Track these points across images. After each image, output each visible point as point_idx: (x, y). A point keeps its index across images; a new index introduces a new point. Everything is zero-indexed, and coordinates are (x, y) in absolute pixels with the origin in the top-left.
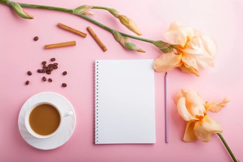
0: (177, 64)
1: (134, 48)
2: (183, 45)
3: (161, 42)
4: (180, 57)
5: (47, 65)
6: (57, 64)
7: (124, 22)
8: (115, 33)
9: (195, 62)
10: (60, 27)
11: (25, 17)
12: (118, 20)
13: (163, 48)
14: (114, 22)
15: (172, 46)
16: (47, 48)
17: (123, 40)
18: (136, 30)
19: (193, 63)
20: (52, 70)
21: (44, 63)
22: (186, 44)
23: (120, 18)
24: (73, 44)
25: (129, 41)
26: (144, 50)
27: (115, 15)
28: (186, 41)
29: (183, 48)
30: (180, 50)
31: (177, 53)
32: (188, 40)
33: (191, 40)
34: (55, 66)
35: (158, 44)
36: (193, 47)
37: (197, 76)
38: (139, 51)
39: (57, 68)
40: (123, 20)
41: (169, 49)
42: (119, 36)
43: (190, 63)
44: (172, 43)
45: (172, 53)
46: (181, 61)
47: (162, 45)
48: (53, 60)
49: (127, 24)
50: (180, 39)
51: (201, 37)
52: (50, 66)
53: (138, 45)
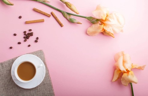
0: (100, 30)
1: (75, 21)
2: (104, 19)
3: (91, 17)
4: (102, 26)
5: (27, 33)
6: (33, 33)
7: (68, 6)
8: (64, 12)
9: (111, 29)
10: (35, 10)
11: (8, 4)
12: (65, 4)
13: (93, 21)
14: (63, 6)
15: (97, 20)
16: (26, 23)
17: (68, 17)
18: (76, 11)
19: (111, 30)
20: (29, 37)
21: (25, 32)
22: (106, 18)
23: (66, 3)
24: (42, 21)
25: (72, 17)
26: (81, 23)
27: (63, 2)
28: (106, 16)
29: (104, 21)
30: (102, 22)
31: (100, 23)
32: (107, 16)
33: (109, 16)
34: (31, 34)
35: (90, 19)
36: (110, 20)
37: (113, 37)
38: (78, 23)
39: (32, 35)
40: (68, 5)
41: (96, 22)
42: (66, 14)
43: (108, 29)
44: (98, 18)
45: (98, 24)
46: (103, 29)
47: (92, 19)
48: (30, 30)
49: (70, 7)
50: (102, 15)
51: (115, 14)
52: (29, 34)
53: (77, 20)
